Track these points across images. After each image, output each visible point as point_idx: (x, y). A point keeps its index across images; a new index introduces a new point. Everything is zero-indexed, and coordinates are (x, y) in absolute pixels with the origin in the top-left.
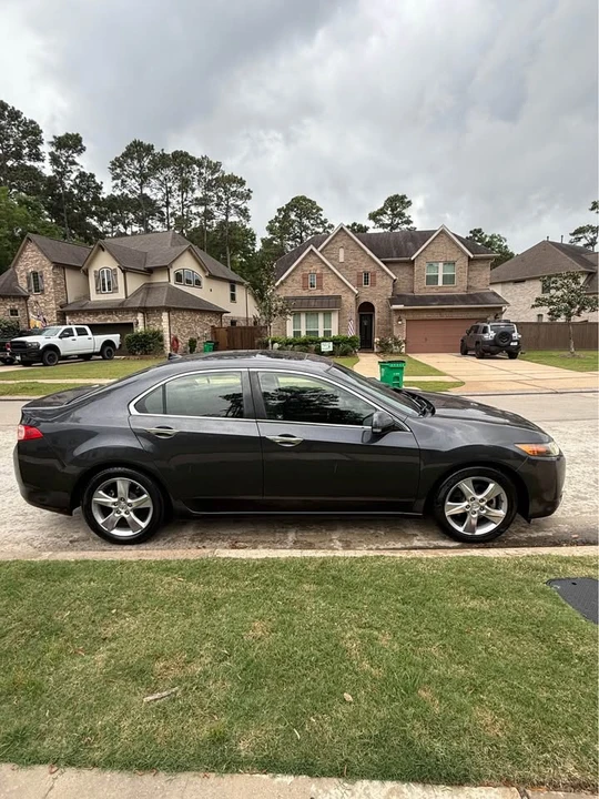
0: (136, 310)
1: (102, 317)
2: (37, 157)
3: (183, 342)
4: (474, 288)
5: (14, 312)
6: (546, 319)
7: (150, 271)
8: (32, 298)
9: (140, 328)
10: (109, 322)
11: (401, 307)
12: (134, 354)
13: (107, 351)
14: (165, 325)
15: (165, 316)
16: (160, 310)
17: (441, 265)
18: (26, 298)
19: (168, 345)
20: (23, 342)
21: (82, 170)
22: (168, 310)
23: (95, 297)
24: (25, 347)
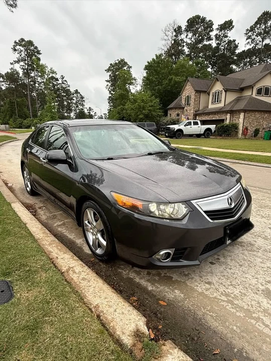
0: (227, 112)
1: (211, 116)
2: (210, 39)
3: (251, 130)
5: (178, 115)
7: (242, 90)
8: (186, 108)
9: (228, 122)
10: (214, 119)
12: (221, 136)
13: (207, 134)
14: (241, 120)
15: (242, 115)
16: (239, 111)
18: (183, 108)
19: (241, 132)
20: (169, 128)
21: (230, 39)
22: (245, 111)
23: (211, 106)
24: (169, 130)
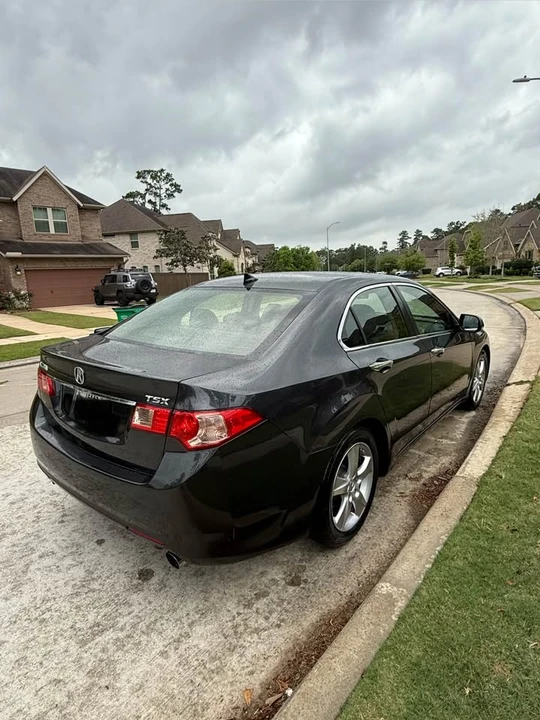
4: (88, 239)
6: (165, 270)
11: (19, 254)
17: (49, 211)
